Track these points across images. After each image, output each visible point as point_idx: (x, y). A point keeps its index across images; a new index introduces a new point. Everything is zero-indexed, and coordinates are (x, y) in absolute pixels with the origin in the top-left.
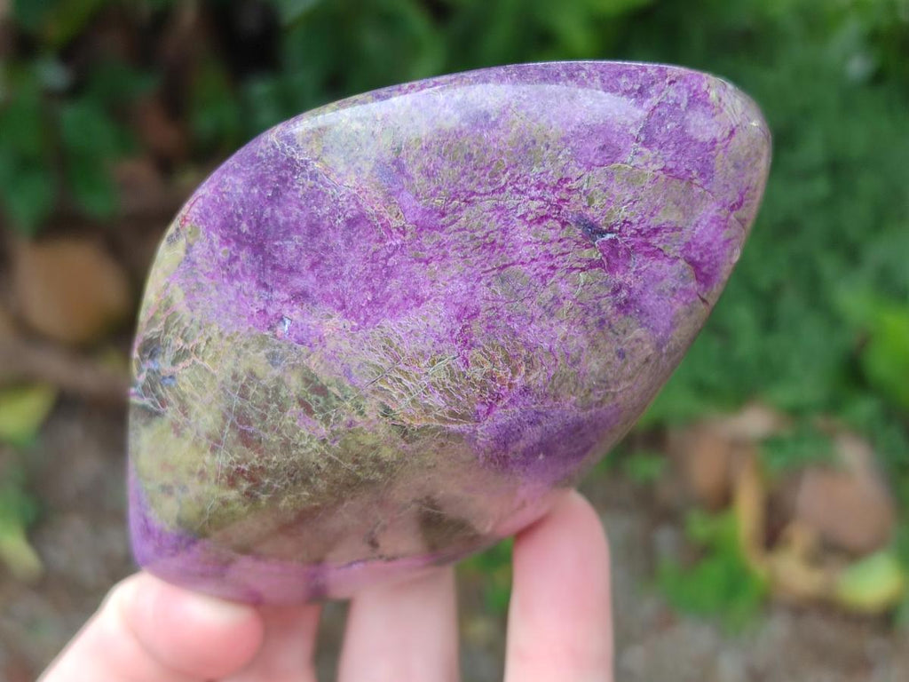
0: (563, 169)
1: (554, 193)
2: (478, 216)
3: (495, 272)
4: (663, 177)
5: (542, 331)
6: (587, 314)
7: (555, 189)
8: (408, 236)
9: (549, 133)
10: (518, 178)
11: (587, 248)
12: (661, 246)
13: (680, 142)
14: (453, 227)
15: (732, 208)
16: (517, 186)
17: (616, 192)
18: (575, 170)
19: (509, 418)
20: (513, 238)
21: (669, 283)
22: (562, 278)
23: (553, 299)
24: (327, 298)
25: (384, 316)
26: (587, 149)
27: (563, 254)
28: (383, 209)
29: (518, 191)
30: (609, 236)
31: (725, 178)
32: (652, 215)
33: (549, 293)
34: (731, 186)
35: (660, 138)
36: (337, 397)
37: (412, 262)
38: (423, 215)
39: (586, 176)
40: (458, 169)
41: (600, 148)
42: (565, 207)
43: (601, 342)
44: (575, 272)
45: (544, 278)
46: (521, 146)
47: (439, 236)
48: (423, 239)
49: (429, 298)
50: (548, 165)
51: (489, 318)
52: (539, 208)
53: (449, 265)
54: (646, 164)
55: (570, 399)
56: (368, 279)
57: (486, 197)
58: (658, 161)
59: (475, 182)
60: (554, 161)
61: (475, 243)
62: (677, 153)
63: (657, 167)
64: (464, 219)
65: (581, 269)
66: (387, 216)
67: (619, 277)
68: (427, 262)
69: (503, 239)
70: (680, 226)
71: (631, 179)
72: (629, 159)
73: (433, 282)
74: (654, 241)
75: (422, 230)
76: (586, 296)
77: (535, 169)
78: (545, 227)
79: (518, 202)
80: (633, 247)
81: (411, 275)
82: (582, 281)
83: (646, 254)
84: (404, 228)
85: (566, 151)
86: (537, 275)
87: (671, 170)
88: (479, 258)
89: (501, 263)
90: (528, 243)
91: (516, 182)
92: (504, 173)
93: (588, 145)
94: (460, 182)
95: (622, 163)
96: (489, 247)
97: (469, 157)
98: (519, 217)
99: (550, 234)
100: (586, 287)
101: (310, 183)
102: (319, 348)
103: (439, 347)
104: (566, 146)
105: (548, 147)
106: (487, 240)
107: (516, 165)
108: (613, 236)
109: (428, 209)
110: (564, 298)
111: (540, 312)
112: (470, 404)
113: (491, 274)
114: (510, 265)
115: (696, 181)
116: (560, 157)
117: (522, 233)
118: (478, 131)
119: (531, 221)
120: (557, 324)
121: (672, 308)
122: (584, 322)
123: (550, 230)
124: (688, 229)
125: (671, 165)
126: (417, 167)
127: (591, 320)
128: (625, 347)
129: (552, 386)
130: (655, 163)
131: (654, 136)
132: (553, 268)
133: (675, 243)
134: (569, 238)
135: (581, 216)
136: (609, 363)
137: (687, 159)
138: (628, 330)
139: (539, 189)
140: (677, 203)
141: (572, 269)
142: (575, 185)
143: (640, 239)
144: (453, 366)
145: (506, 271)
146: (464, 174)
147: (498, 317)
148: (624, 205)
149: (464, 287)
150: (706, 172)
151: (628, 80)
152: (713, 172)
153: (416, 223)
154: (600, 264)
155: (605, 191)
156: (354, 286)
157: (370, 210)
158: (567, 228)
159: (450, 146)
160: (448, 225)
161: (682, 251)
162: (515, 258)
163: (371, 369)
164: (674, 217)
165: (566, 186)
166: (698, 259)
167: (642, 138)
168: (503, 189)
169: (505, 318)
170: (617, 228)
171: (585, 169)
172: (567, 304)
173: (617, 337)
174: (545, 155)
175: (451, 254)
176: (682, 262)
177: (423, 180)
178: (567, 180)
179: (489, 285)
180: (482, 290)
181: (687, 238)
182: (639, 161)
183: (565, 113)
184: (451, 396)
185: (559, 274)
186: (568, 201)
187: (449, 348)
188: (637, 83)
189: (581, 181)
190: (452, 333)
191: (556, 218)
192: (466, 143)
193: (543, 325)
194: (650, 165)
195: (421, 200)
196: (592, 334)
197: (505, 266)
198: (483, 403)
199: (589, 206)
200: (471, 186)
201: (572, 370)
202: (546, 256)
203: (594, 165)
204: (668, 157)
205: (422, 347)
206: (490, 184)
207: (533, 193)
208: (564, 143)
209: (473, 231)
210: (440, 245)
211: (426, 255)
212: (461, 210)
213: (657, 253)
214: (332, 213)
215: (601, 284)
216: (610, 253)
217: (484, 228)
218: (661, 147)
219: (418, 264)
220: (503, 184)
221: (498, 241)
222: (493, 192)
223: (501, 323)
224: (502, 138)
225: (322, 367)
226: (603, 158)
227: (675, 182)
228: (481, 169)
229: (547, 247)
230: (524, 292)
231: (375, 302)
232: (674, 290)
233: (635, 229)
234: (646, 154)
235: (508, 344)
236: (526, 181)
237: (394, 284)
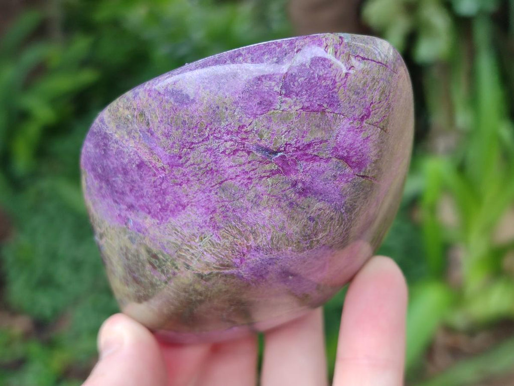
0: (239, 121)
1: (237, 135)
2: (198, 156)
3: (218, 186)
4: (304, 113)
5: (255, 215)
6: (280, 201)
7: (237, 133)
8: (167, 172)
9: (225, 100)
10: (214, 130)
11: (267, 164)
12: (316, 153)
13: (310, 89)
14: (188, 164)
15: (362, 119)
16: (215, 135)
17: (275, 128)
18: (246, 120)
19: (255, 264)
20: (221, 165)
21: (329, 174)
22: (257, 184)
23: (256, 196)
24: (142, 208)
25: (169, 216)
26: (251, 106)
27: (253, 170)
28: (151, 158)
29: (217, 138)
30: (279, 154)
31: (350, 102)
32: (303, 137)
33: (251, 194)
34: (357, 106)
35: (295, 89)
36: (163, 260)
37: (173, 186)
38: (171, 159)
39: (254, 122)
40: (180, 131)
41: (258, 104)
42: (246, 143)
43: (295, 215)
44: (264, 179)
45: (246, 185)
46: (211, 111)
47: (182, 170)
48: (174, 173)
49: (188, 205)
50: (230, 119)
51: (223, 212)
52: (231, 146)
53: (192, 185)
54: (290, 107)
55: (287, 249)
56: (156, 197)
57: (200, 144)
58: (298, 103)
59: (191, 137)
60: (233, 116)
61: (202, 171)
62: (309, 96)
63: (298, 108)
64: (192, 159)
65: (267, 176)
66: (154, 162)
67: (293, 177)
68: (181, 185)
69: (216, 167)
70: (325, 139)
71: (284, 118)
72: (278, 107)
73: (187, 195)
74: (310, 151)
75: (172, 167)
76: (276, 192)
77: (223, 123)
78: (238, 156)
79: (219, 144)
80: (296, 158)
81: (175, 193)
82: (270, 183)
83: (306, 160)
84: (164, 167)
85: (238, 110)
86: (242, 184)
87: (308, 108)
88: (206, 179)
89: (219, 181)
90: (231, 167)
91: (214, 133)
92: (206, 129)
93: (250, 104)
94: (184, 138)
95: (274, 109)
96: (210, 172)
97: (184, 122)
98: (222, 153)
99: (242, 160)
100: (273, 186)
101: (116, 146)
102: (147, 234)
103: (201, 231)
104: (237, 107)
105: (227, 109)
106: (208, 168)
107: (211, 123)
108: (282, 153)
109: (172, 155)
110: (262, 195)
111: (250, 205)
112: (229, 259)
113: (216, 187)
114: (224, 181)
115: (327, 110)
116: (236, 113)
117: (226, 162)
118: (185, 107)
119: (229, 154)
120: (263, 210)
121: (337, 187)
122: (279, 206)
123: (242, 158)
124: (332, 139)
125: (306, 104)
126: (159, 132)
127: (283, 204)
128: (312, 215)
129: (273, 244)
130: (296, 105)
131: (291, 89)
132: (249, 178)
133: (325, 149)
134: (254, 160)
135: (258, 146)
136: (305, 225)
137: (317, 98)
138: (311, 205)
139: (228, 135)
140: (318, 126)
141: (261, 177)
142: (249, 129)
143: (299, 153)
144: (212, 240)
145: (224, 184)
146: (184, 133)
147: (228, 211)
148: (283, 134)
149: (203, 197)
150: (333, 102)
151: (269, 56)
152: (339, 102)
153: (168, 164)
154: (278, 172)
155: (268, 128)
156: (151, 201)
157: (145, 159)
158: (251, 154)
159: (173, 118)
160: (185, 163)
161: (332, 153)
162: (226, 176)
163: (173, 245)
164: (319, 135)
165: (243, 130)
166: (346, 155)
167: (284, 92)
168: (208, 138)
169: (231, 210)
170: (283, 149)
171: (252, 118)
172: (265, 197)
173: (305, 210)
174: (227, 114)
175: (191, 179)
176: (334, 160)
177: (165, 139)
178: (243, 126)
179: (216, 193)
180: (214, 197)
181: (333, 145)
182: (285, 106)
183: (232, 87)
184: (217, 256)
185: (255, 181)
186: (247, 139)
187: (207, 231)
188: (275, 57)
189: (252, 126)
190: (206, 223)
191: (243, 150)
192: (181, 115)
193: (255, 211)
194: (293, 107)
195: (167, 151)
196: (287, 212)
197: (222, 182)
198: (236, 258)
199: (261, 139)
200: (189, 139)
201: (282, 233)
202: (244, 173)
203: (257, 114)
204: (304, 100)
205: (193, 232)
206: (200, 136)
207: (226, 137)
208: (235, 105)
209: (198, 165)
210: (184, 175)
211: (179, 181)
212: (189, 154)
213: (314, 158)
214: (130, 162)
215: (283, 182)
216: (283, 164)
217: (204, 162)
218: (297, 95)
219: (176, 186)
220: (207, 135)
221: (214, 168)
222: (203, 141)
223: (230, 214)
224: (199, 109)
225: (152, 244)
226: (262, 109)
227: (312, 114)
228: (193, 129)
229: (242, 167)
230: (237, 194)
231: (163, 209)
232: (335, 176)
233: (294, 147)
234: (289, 101)
235: (238, 225)
236: (220, 132)
237: (168, 198)
